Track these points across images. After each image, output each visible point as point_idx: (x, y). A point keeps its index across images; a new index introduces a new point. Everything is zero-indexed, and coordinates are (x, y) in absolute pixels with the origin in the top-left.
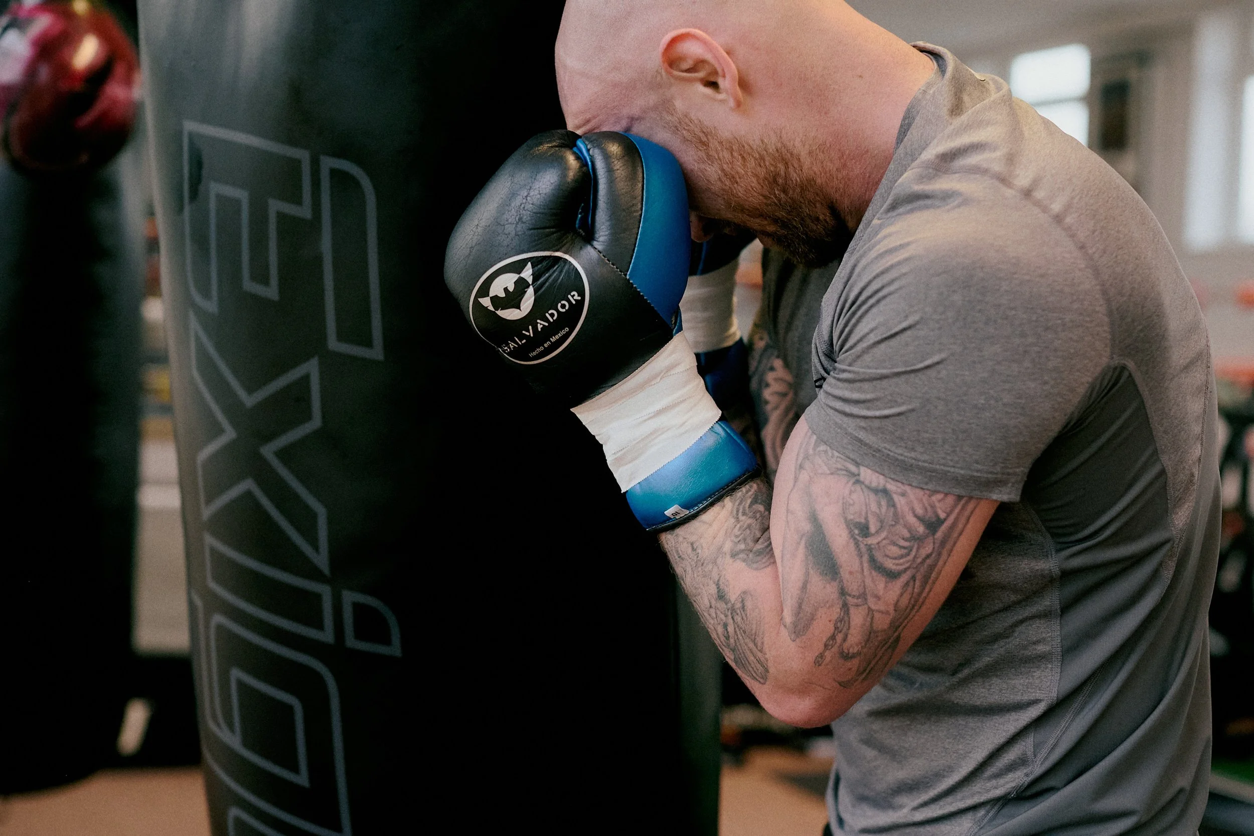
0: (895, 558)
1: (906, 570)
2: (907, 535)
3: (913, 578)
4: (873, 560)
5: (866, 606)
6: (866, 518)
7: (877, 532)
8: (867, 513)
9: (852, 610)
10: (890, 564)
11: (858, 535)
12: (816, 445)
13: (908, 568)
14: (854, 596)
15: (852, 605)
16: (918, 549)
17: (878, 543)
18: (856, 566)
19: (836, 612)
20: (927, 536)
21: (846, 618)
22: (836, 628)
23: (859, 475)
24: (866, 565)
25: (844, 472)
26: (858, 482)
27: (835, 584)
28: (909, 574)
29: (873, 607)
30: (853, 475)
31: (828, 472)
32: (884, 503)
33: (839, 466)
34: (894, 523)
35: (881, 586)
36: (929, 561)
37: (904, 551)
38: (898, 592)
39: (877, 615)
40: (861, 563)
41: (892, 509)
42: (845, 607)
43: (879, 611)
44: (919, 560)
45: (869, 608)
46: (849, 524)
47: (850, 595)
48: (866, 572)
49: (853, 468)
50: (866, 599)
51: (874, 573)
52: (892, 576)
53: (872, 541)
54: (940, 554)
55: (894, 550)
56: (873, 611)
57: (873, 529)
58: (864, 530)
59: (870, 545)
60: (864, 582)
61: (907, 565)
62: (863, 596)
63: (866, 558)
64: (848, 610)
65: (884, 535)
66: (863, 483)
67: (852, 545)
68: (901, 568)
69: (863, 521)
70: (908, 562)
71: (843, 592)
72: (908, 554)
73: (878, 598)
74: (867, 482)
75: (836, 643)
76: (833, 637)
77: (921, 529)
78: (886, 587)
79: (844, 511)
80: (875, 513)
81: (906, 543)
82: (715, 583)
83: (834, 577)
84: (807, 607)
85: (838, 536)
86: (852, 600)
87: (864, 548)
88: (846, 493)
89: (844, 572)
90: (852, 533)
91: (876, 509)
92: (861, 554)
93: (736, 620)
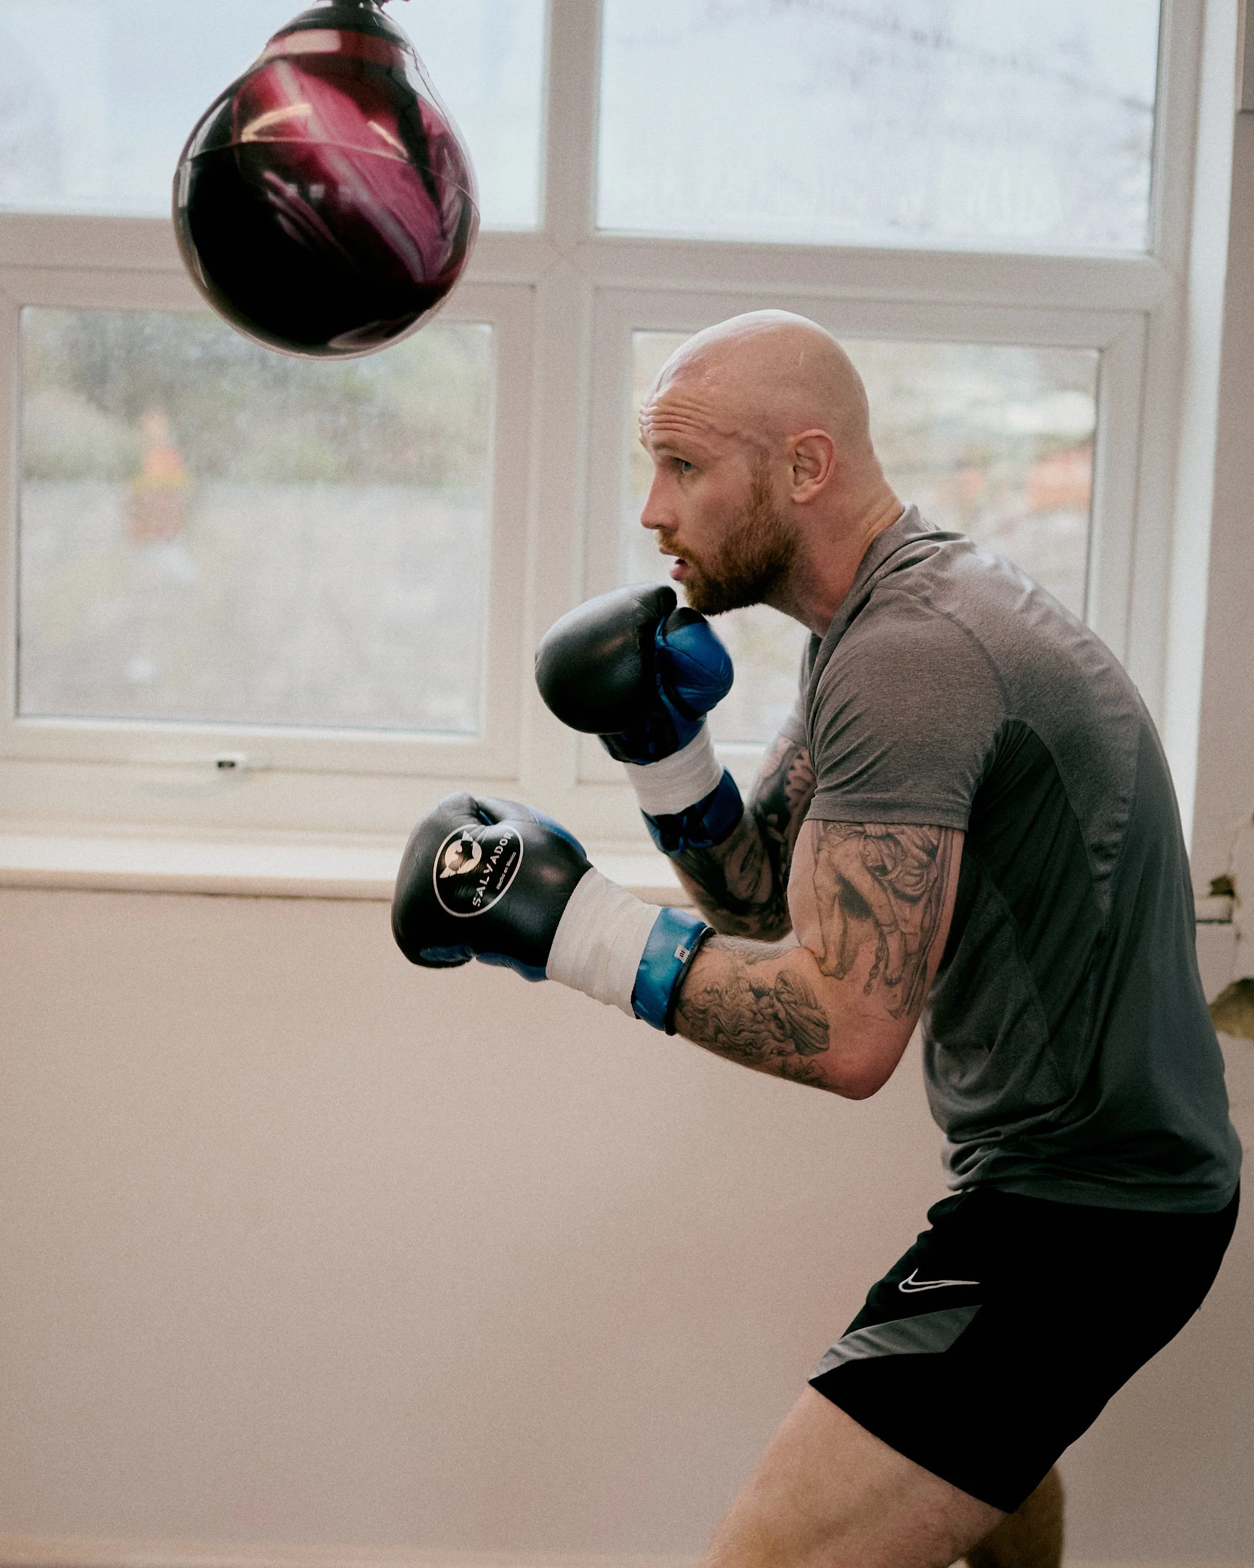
0: (913, 886)
1: (923, 894)
2: (916, 864)
3: (930, 900)
4: (896, 891)
5: (898, 932)
6: (882, 860)
7: (893, 869)
8: (882, 857)
9: (888, 938)
10: (909, 891)
11: (880, 876)
12: (825, 828)
13: (925, 891)
14: (889, 925)
15: (888, 933)
16: (928, 874)
17: (897, 877)
19: (875, 943)
20: (930, 863)
21: (885, 947)
22: (877, 957)
23: (865, 831)
24: (891, 897)
25: (854, 835)
26: (866, 837)
28: (926, 896)
29: (904, 930)
30: (862, 833)
31: (842, 840)
32: (891, 844)
33: (849, 832)
34: (903, 858)
35: (907, 912)
36: (937, 884)
37: (918, 878)
38: (920, 916)
39: (909, 937)
40: (887, 896)
41: (899, 846)
42: (882, 937)
43: (911, 934)
44: (931, 884)
45: (903, 934)
46: (870, 870)
47: (885, 925)
48: (893, 902)
49: (859, 829)
50: (898, 925)
51: (899, 902)
52: (914, 900)
53: (891, 877)
54: (942, 878)
55: (911, 880)
56: (905, 934)
57: (890, 867)
58: (883, 870)
59: (890, 881)
60: (893, 911)
61: (923, 889)
62: (895, 923)
63: (890, 891)
64: (885, 939)
65: (899, 869)
66: (871, 836)
67: (877, 886)
68: (918, 893)
69: (880, 863)
70: (923, 886)
71: (878, 924)
72: (921, 880)
73: (905, 921)
74: (874, 834)
75: (879, 971)
76: (876, 967)
77: (925, 858)
78: (911, 911)
79: (864, 863)
80: (888, 856)
81: (918, 872)
82: (747, 991)
83: (868, 917)
84: (849, 947)
85: (864, 883)
86: (886, 929)
87: (886, 884)
88: (861, 848)
89: (876, 910)
90: (873, 875)
91: (886, 851)
92: (885, 890)
93: (782, 999)
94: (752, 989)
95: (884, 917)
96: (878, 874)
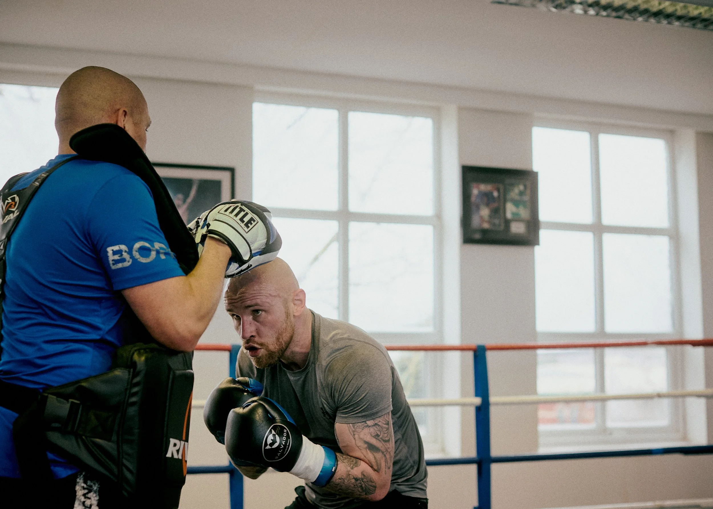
0: (387, 437)
2: (386, 430)
4: (383, 440)
6: (377, 433)
9: (386, 455)
10: (386, 439)
14: (385, 452)
16: (389, 431)
18: (381, 445)
19: (384, 458)
20: (389, 427)
21: (386, 459)
23: (368, 425)
24: (383, 443)
25: (365, 427)
26: (369, 427)
27: (380, 452)
28: (391, 438)
29: (389, 451)
31: (361, 430)
32: (377, 427)
33: (363, 426)
34: (381, 430)
35: (389, 445)
40: (382, 443)
41: (380, 426)
42: (385, 456)
43: (391, 451)
49: (366, 425)
50: (387, 450)
51: (385, 443)
52: (389, 441)
53: (381, 436)
55: (386, 435)
57: (379, 434)
58: (378, 435)
59: (381, 438)
60: (384, 447)
63: (382, 441)
65: (382, 433)
67: (378, 441)
68: (389, 438)
69: (376, 434)
70: (389, 435)
71: (383, 453)
73: (389, 448)
74: (370, 425)
76: (386, 465)
77: (387, 426)
79: (371, 435)
80: (377, 430)
81: (387, 432)
82: (353, 479)
83: (379, 451)
84: (379, 462)
85: (374, 441)
86: (385, 453)
87: (380, 440)
88: (369, 431)
89: (380, 448)
90: (375, 438)
91: (376, 429)
92: (381, 441)
93: (364, 481)
94: (354, 478)
95: (383, 449)
96: (376, 437)
